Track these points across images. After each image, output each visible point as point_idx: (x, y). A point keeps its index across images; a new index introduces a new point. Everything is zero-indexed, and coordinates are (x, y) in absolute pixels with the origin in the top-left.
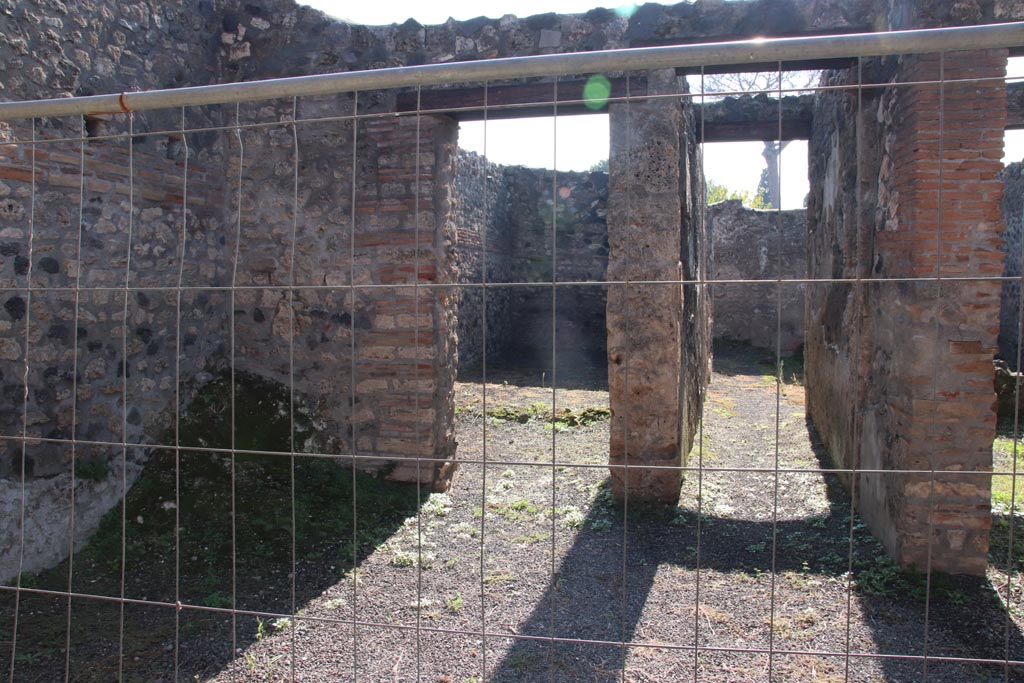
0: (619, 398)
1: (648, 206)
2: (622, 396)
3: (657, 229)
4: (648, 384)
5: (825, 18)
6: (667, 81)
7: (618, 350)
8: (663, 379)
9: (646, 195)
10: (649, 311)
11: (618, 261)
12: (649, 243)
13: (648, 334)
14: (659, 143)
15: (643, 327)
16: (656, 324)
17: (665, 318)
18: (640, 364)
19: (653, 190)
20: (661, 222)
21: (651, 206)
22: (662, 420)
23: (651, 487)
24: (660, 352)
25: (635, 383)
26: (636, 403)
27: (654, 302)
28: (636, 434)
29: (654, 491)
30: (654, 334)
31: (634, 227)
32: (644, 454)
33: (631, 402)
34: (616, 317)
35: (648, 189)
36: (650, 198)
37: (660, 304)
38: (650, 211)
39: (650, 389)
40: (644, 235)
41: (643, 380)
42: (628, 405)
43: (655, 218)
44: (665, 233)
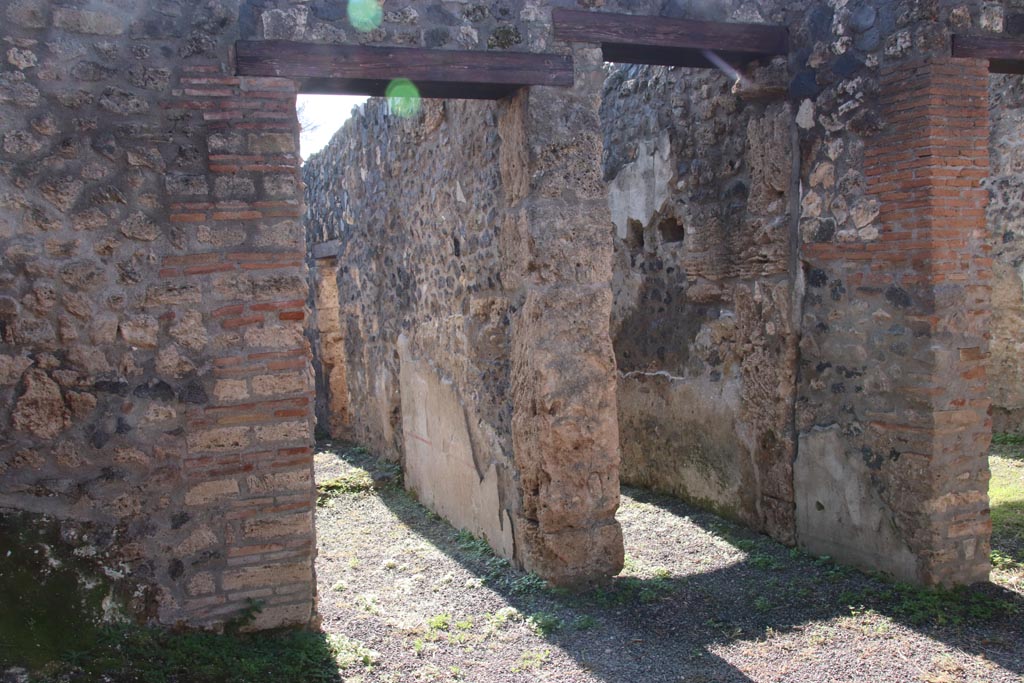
0: (555, 458)
1: (580, 216)
2: (559, 455)
3: (592, 244)
4: (588, 435)
5: (743, 11)
6: (595, 63)
7: (553, 397)
8: (604, 427)
9: (576, 201)
10: (585, 344)
11: (548, 286)
12: (581, 262)
13: (585, 373)
14: (588, 138)
15: (580, 365)
16: (593, 361)
17: (605, 352)
18: (578, 411)
19: (584, 196)
20: (595, 234)
21: (584, 216)
22: (606, 477)
23: (597, 561)
24: (601, 394)
25: (575, 436)
26: (576, 460)
27: (591, 334)
28: (577, 498)
29: (601, 565)
30: (592, 373)
31: (564, 241)
32: (588, 521)
33: (570, 461)
34: (549, 355)
35: (579, 194)
36: (581, 206)
37: (598, 336)
38: (582, 222)
39: (591, 441)
40: (576, 251)
41: (583, 431)
42: (567, 464)
43: (588, 231)
44: (599, 248)
